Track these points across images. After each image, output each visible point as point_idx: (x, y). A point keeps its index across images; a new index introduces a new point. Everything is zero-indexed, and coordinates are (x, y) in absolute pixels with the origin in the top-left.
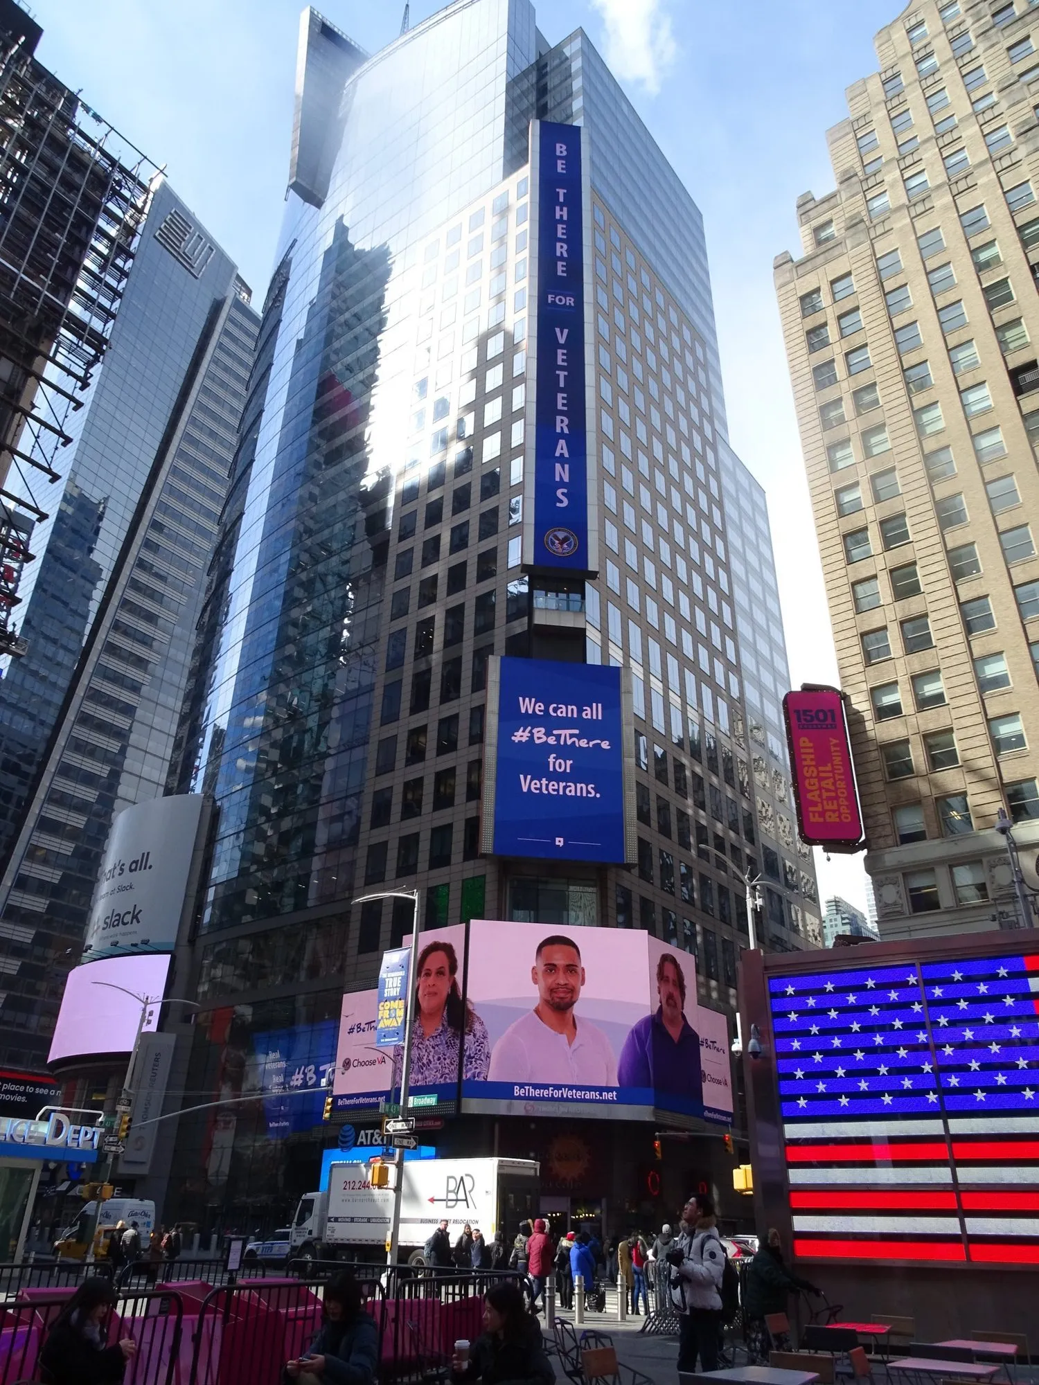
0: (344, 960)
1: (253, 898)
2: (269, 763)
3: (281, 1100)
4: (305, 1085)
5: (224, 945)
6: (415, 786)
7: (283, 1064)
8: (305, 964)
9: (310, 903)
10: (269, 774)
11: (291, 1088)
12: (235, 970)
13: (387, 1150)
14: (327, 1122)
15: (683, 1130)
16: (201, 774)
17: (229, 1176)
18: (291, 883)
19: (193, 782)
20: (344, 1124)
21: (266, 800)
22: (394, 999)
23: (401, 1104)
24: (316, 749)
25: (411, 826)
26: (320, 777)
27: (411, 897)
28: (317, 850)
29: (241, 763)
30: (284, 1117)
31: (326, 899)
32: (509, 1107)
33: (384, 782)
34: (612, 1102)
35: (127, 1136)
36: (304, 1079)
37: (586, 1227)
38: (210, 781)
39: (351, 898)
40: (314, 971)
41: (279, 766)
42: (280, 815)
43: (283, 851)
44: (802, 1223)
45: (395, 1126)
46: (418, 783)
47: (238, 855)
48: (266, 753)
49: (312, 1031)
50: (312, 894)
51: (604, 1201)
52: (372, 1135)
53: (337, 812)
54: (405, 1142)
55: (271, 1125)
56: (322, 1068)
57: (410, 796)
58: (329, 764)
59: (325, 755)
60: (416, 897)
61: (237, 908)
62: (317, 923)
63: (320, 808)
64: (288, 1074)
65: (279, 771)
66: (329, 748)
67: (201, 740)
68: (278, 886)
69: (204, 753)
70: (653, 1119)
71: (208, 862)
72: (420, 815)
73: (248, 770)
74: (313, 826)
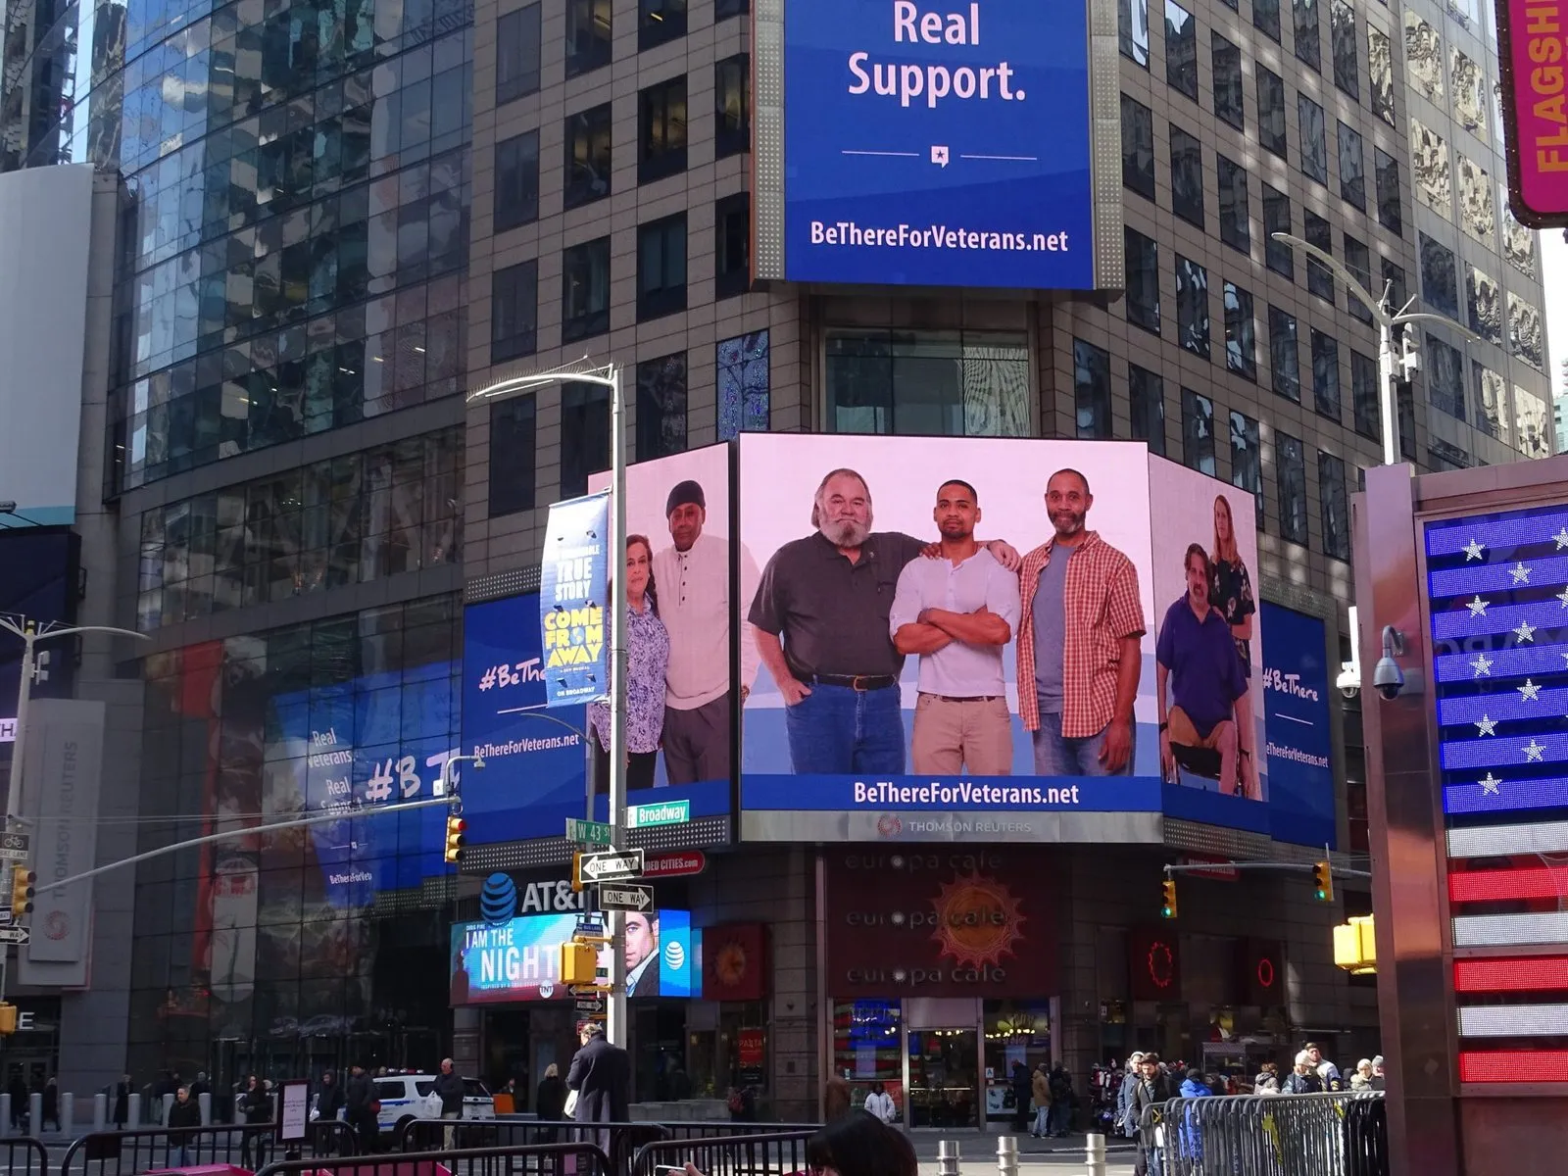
0: (459, 532)
1: (237, 402)
2: (238, 83)
3: (349, 828)
4: (398, 796)
5: (185, 510)
6: (594, 123)
7: (345, 757)
8: (372, 543)
9: (370, 409)
10: (241, 111)
11: (366, 802)
12: (217, 562)
13: (587, 919)
14: (450, 870)
15: (1224, 859)
16: (81, 116)
17: (256, 982)
18: (322, 366)
19: (63, 138)
20: (488, 873)
21: (243, 174)
22: (580, 604)
23: (613, 821)
24: (349, 47)
25: (588, 223)
26: (363, 115)
27: (601, 380)
28: (374, 287)
29: (173, 89)
30: (361, 864)
31: (403, 400)
32: (843, 825)
33: (519, 118)
34: (1070, 807)
35: (29, 908)
36: (395, 785)
37: (1018, 1055)
38: (105, 131)
39: (462, 393)
40: (392, 558)
41: (265, 89)
42: (281, 207)
43: (295, 291)
44: (1476, 1021)
45: (600, 867)
46: (599, 118)
47: (191, 306)
48: (230, 60)
49: (402, 685)
50: (373, 388)
51: (1054, 1005)
52: (553, 892)
53: (410, 196)
54: (626, 898)
55: (333, 880)
56: (431, 762)
57: (581, 151)
58: (383, 80)
59: (369, 61)
60: (613, 381)
61: (205, 426)
62: (389, 453)
63: (373, 187)
64: (359, 776)
65: (266, 104)
66: (378, 40)
67: (69, 31)
68: (292, 374)
69: (81, 64)
70: (1159, 840)
71: (124, 326)
72: (608, 194)
73: (190, 104)
74: (358, 231)
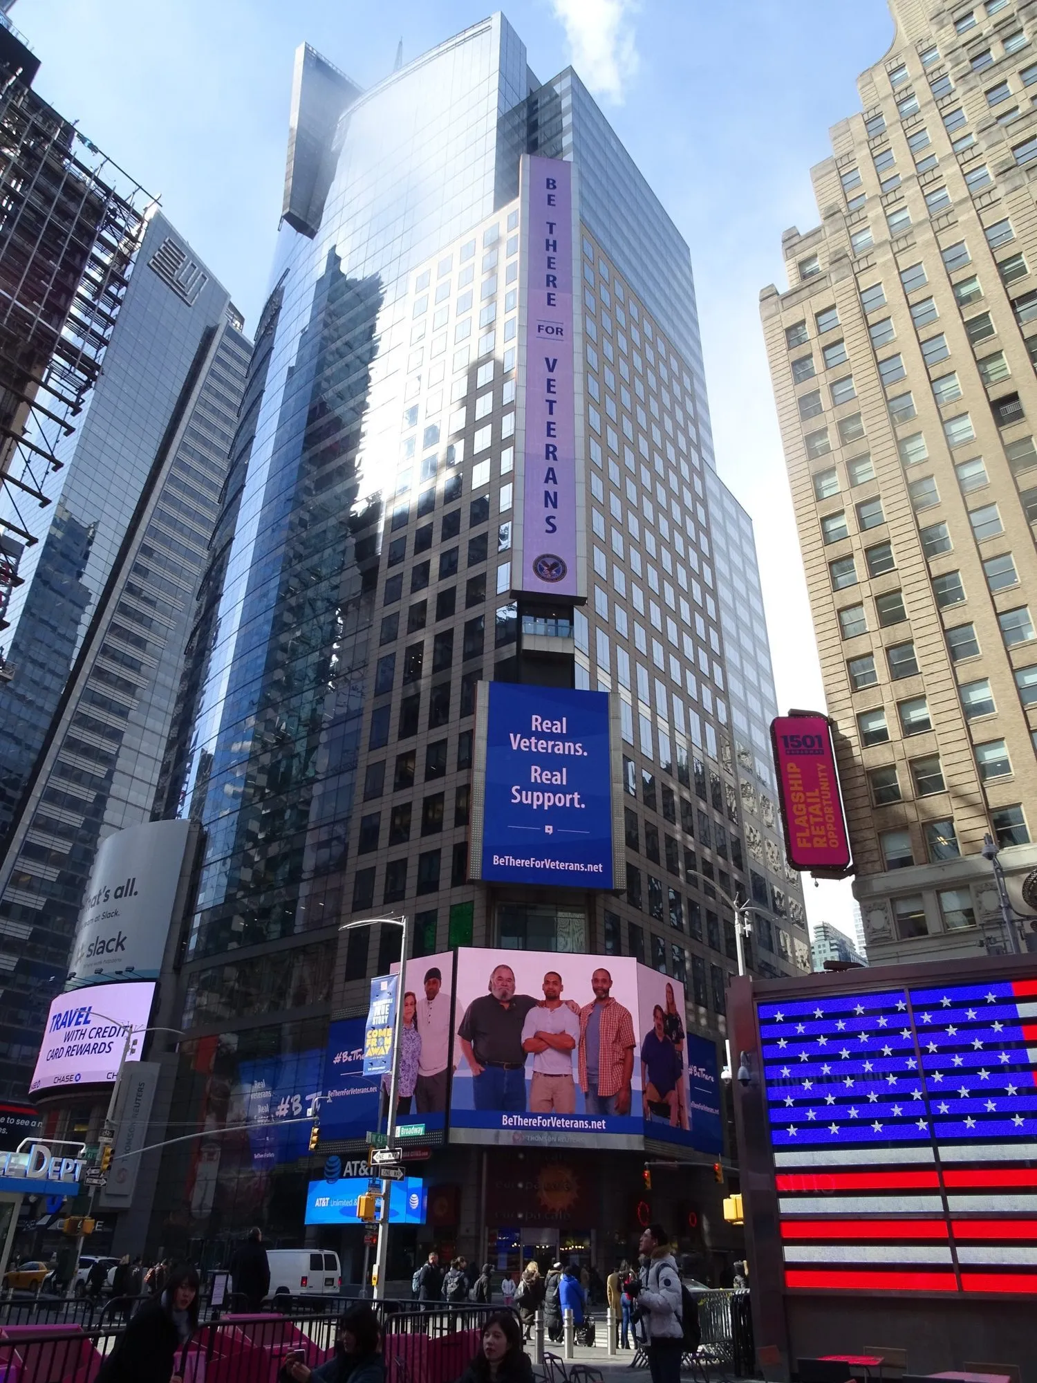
0: (331, 987)
1: (239, 924)
2: (257, 788)
3: (266, 1130)
4: (290, 1115)
5: (210, 972)
6: (402, 811)
7: (268, 1094)
8: (292, 991)
9: (297, 930)
10: (257, 799)
11: (276, 1117)
12: (221, 997)
13: (374, 1181)
14: (312, 1154)
15: (673, 1159)
16: (188, 800)
17: (212, 1208)
18: (278, 910)
19: (179, 808)
20: (328, 1155)
21: (254, 826)
22: (383, 1027)
23: (388, 1134)
24: (304, 775)
25: (399, 852)
26: (308, 803)
27: (398, 923)
28: (305, 876)
29: (229, 789)
30: (270, 1148)
31: (313, 925)
32: (497, 1136)
33: (372, 808)
34: (602, 1131)
35: (109, 1168)
36: (290, 1109)
37: (575, 1259)
38: (197, 806)
39: (338, 924)
40: (300, 999)
41: (267, 791)
42: (268, 841)
43: (270, 877)
44: (793, 1254)
45: (382, 1157)
46: (407, 808)
47: (224, 881)
48: (254, 778)
49: (298, 1060)
50: (299, 921)
51: (593, 1232)
52: (359, 1166)
53: (324, 837)
54: (392, 1173)
55: (256, 1156)
56: (308, 1098)
57: (397, 821)
58: (317, 789)
59: (313, 781)
60: (403, 924)
61: (224, 934)
62: (303, 950)
63: (309, 834)
64: (273, 1104)
65: (267, 797)
66: (317, 773)
67: (188, 765)
68: (265, 913)
69: (191, 778)
70: (643, 1149)
71: (194, 888)
72: (408, 840)
73: (235, 795)
74: (300, 852)
